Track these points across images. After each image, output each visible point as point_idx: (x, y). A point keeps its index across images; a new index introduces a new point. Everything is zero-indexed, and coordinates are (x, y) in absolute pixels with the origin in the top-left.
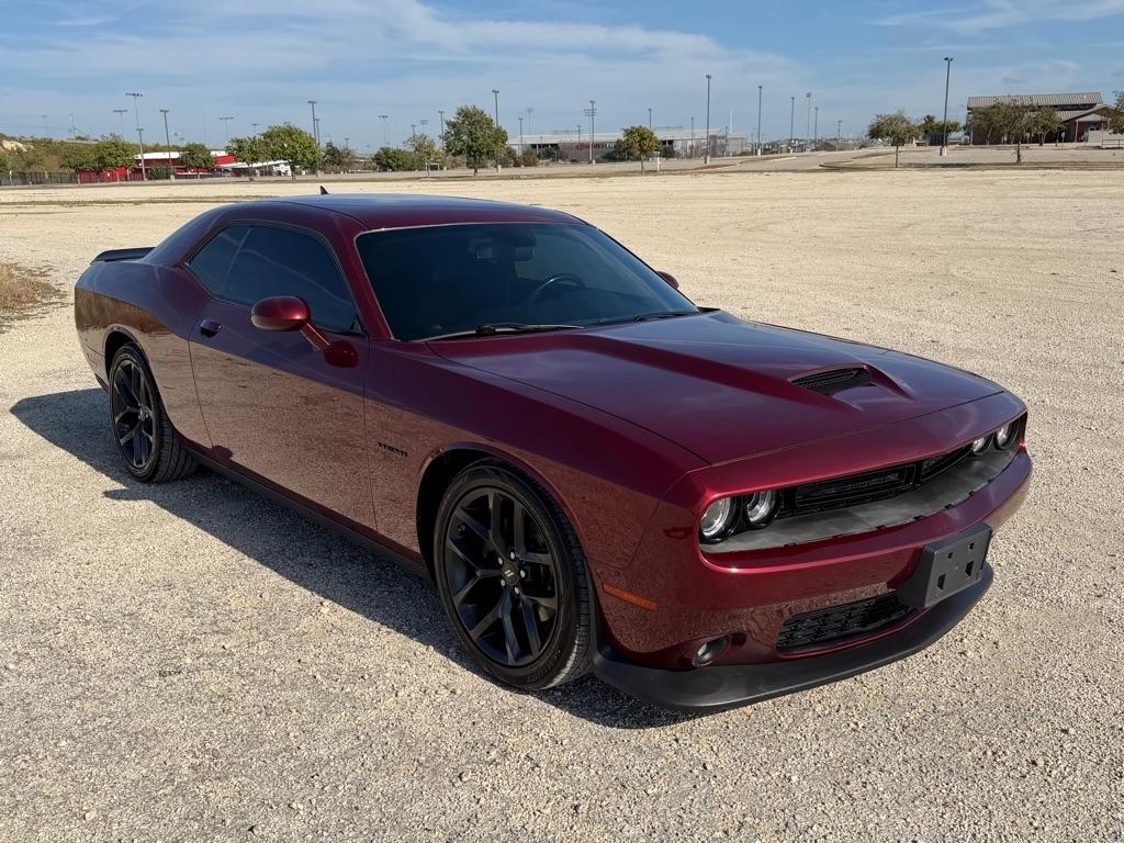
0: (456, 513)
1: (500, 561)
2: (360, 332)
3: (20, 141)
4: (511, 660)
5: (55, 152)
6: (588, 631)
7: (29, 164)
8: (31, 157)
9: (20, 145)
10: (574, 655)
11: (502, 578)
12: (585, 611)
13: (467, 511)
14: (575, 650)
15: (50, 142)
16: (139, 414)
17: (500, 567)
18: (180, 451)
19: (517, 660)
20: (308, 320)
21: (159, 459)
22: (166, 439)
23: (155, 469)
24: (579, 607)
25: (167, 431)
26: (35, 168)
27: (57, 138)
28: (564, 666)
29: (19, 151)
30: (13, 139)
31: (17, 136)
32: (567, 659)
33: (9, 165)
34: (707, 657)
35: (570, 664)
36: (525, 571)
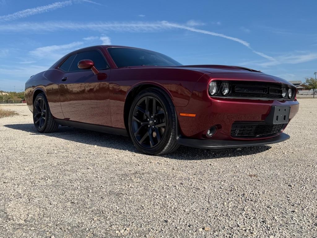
0: (135, 108)
1: (148, 120)
2: (108, 68)
3: (7, 93)
4: (152, 146)
5: (17, 96)
6: (175, 131)
7: (9, 98)
8: (10, 97)
9: (7, 94)
10: (171, 138)
11: (149, 124)
12: (174, 124)
13: (138, 106)
14: (171, 137)
15: (15, 93)
16: (41, 114)
17: (148, 121)
18: (53, 122)
19: (153, 146)
20: (94, 65)
21: (47, 124)
22: (49, 118)
23: (45, 128)
24: (172, 123)
25: (50, 115)
26: (11, 99)
27: (17, 92)
28: (168, 142)
29: (6, 95)
30: (5, 92)
31: (6, 92)
32: (169, 140)
33: (4, 98)
34: (211, 135)
35: (169, 141)
36: (156, 120)
